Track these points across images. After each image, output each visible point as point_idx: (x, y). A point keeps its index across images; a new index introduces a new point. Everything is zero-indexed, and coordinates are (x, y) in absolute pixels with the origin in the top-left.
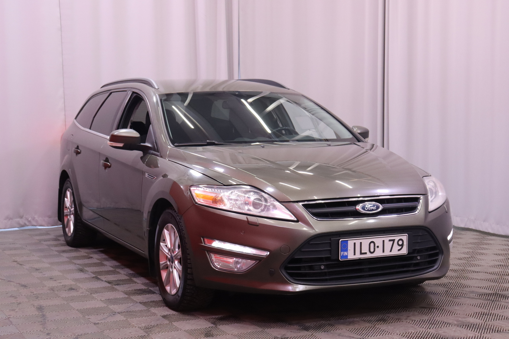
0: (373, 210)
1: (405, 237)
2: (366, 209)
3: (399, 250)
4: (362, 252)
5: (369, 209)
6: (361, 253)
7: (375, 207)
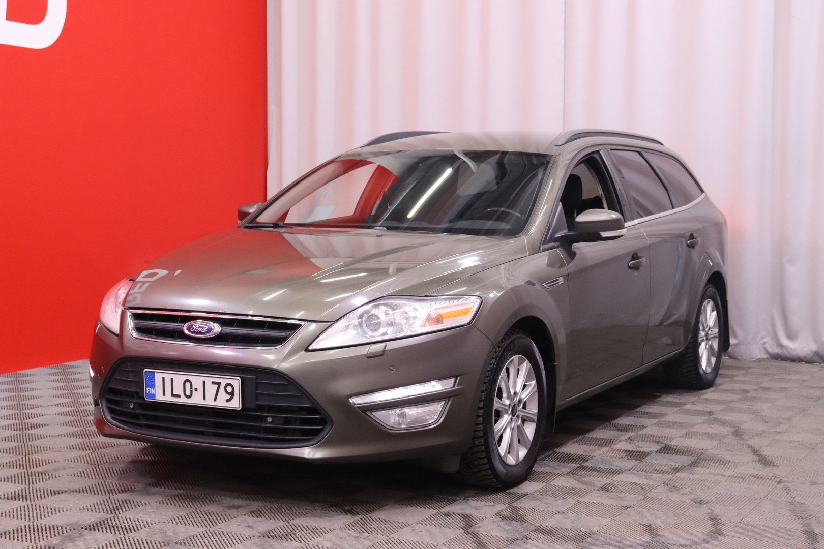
0: (201, 333)
1: (236, 383)
3: (228, 401)
4: (174, 393)
5: (196, 330)
6: (173, 395)
7: (205, 330)
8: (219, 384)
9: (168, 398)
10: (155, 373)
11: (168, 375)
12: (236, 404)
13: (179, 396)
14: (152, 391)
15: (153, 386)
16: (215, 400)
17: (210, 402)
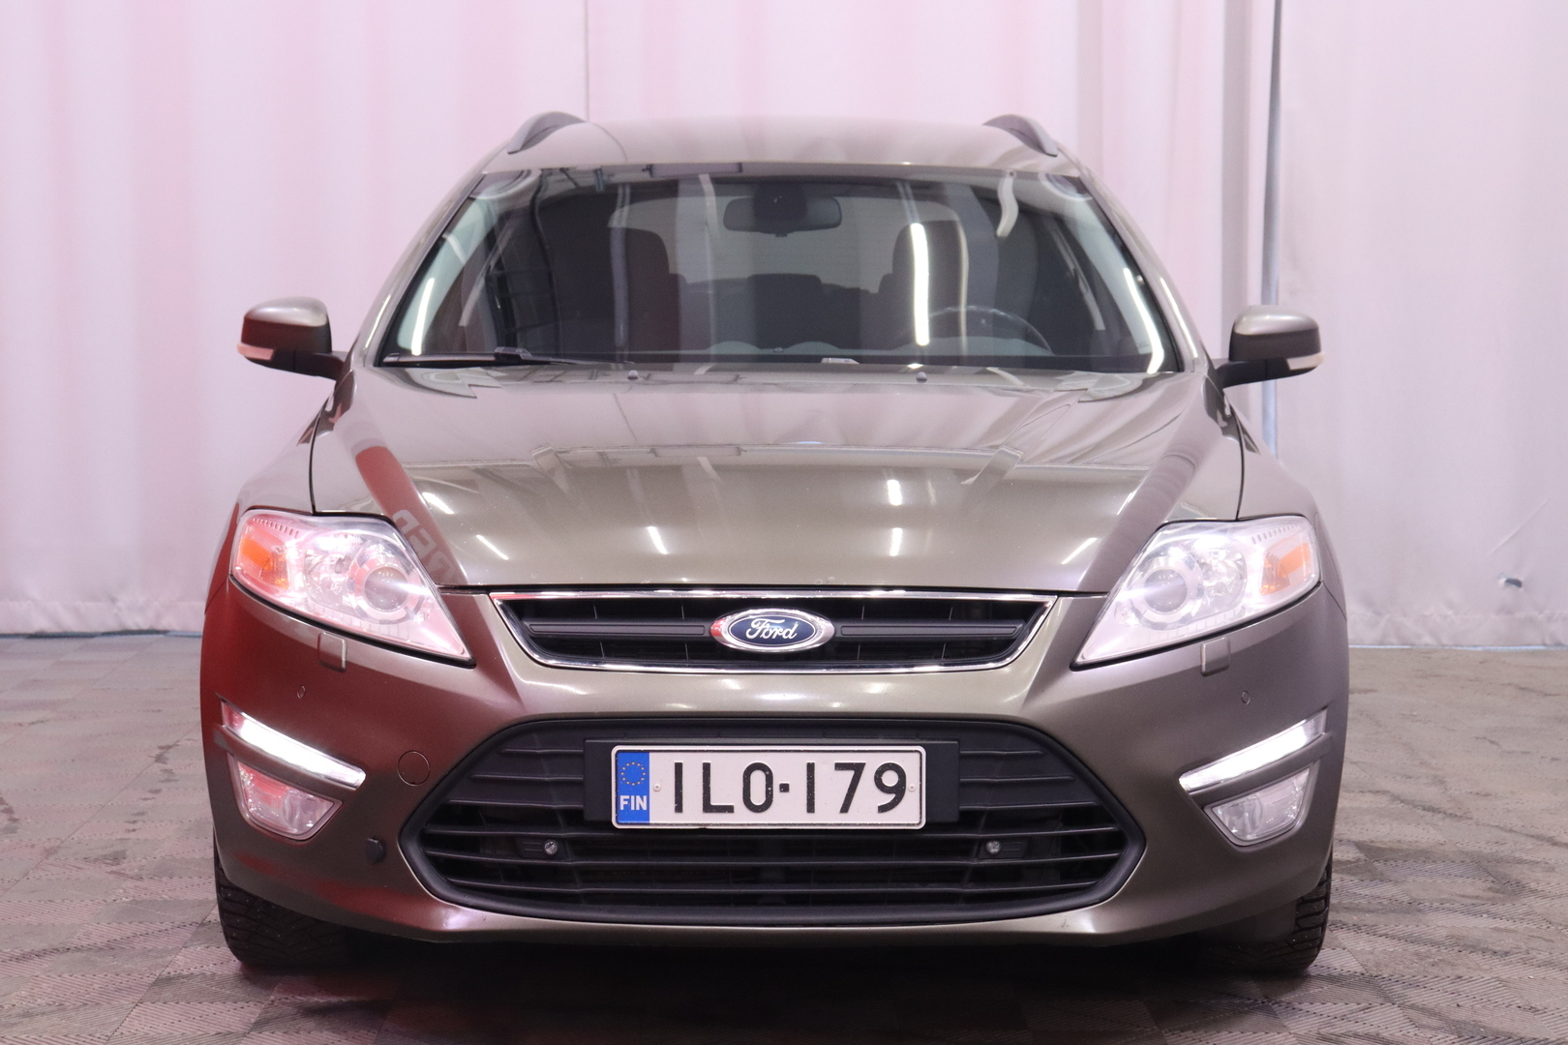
0: (779, 641)
1: (912, 760)
2: (751, 634)
3: (883, 809)
4: (713, 803)
5: (763, 636)
6: (708, 807)
7: (792, 632)
8: (858, 769)
9: (693, 816)
10: (651, 754)
11: (692, 760)
12: (910, 814)
13: (729, 809)
14: (639, 802)
15: (643, 790)
16: (845, 809)
17: (828, 815)
